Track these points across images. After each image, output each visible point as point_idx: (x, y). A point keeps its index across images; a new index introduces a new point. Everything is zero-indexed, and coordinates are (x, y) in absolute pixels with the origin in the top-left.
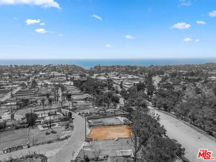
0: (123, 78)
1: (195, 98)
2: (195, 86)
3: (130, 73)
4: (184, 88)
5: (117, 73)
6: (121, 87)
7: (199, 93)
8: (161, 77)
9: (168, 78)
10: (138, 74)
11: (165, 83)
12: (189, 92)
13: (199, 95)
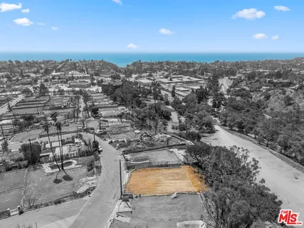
0: (175, 80)
2: (284, 94)
3: (185, 73)
4: (268, 97)
5: (166, 73)
6: (173, 95)
7: (290, 104)
8: (231, 79)
9: (242, 81)
10: (197, 74)
11: (238, 89)
12: (275, 103)
13: (290, 107)
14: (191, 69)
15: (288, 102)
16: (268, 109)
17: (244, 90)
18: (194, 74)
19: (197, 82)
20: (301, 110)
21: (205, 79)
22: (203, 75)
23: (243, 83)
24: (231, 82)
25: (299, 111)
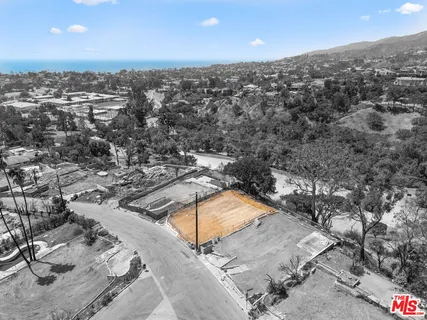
0: (76, 99)
1: (237, 123)
2: (231, 103)
3: (89, 89)
4: (215, 110)
5: (54, 90)
6: (93, 121)
7: (240, 114)
8: (161, 92)
9: (176, 93)
10: (106, 89)
11: (175, 103)
12: (224, 115)
13: (241, 117)
14: (95, 82)
15: (238, 111)
16: (219, 123)
17: (184, 104)
18: (100, 88)
19: (111, 99)
20: (252, 118)
21: (122, 95)
22: (115, 89)
23: (178, 96)
24: (163, 96)
25: (251, 121)
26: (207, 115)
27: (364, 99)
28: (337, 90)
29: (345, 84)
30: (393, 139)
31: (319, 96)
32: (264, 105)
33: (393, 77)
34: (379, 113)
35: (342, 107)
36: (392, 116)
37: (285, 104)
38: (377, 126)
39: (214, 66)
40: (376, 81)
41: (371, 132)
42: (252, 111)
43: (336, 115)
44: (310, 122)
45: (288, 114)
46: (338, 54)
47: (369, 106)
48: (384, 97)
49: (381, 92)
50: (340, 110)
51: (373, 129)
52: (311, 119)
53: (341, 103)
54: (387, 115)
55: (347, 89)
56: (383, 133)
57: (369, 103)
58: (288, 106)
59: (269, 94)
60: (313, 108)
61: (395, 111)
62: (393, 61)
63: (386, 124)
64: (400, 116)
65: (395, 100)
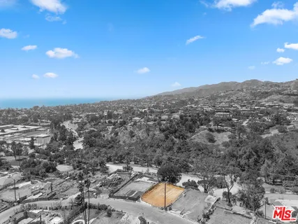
1: (132, 142)
2: (127, 129)
4: (116, 134)
6: (33, 147)
7: (134, 136)
8: (75, 123)
12: (123, 137)
13: (135, 138)
14: (20, 117)
15: (132, 135)
16: (121, 143)
17: (94, 131)
18: (24, 121)
19: (36, 130)
20: (142, 138)
21: (43, 126)
22: (37, 121)
23: (88, 126)
24: (77, 126)
25: (141, 140)
26: (112, 138)
27: (202, 125)
28: (187, 120)
29: (190, 116)
30: (221, 147)
31: (178, 124)
32: (148, 130)
33: (214, 113)
34: (211, 133)
35: (192, 130)
36: (218, 134)
37: (160, 130)
38: (212, 140)
39: (102, 102)
40: (206, 115)
41: (209, 144)
42: (140, 134)
43: (189, 134)
44: (175, 139)
45: (162, 135)
46: (178, 95)
47: (205, 129)
48: (211, 123)
49: (209, 121)
50: (190, 132)
51: (210, 142)
52: (176, 137)
53: (191, 128)
54: (215, 134)
55: (192, 120)
56: (215, 144)
57: (205, 127)
58: (162, 131)
59: (149, 123)
60: (176, 131)
61: (219, 131)
62: (209, 100)
63: (216, 139)
64: (221, 134)
65: (218, 125)
